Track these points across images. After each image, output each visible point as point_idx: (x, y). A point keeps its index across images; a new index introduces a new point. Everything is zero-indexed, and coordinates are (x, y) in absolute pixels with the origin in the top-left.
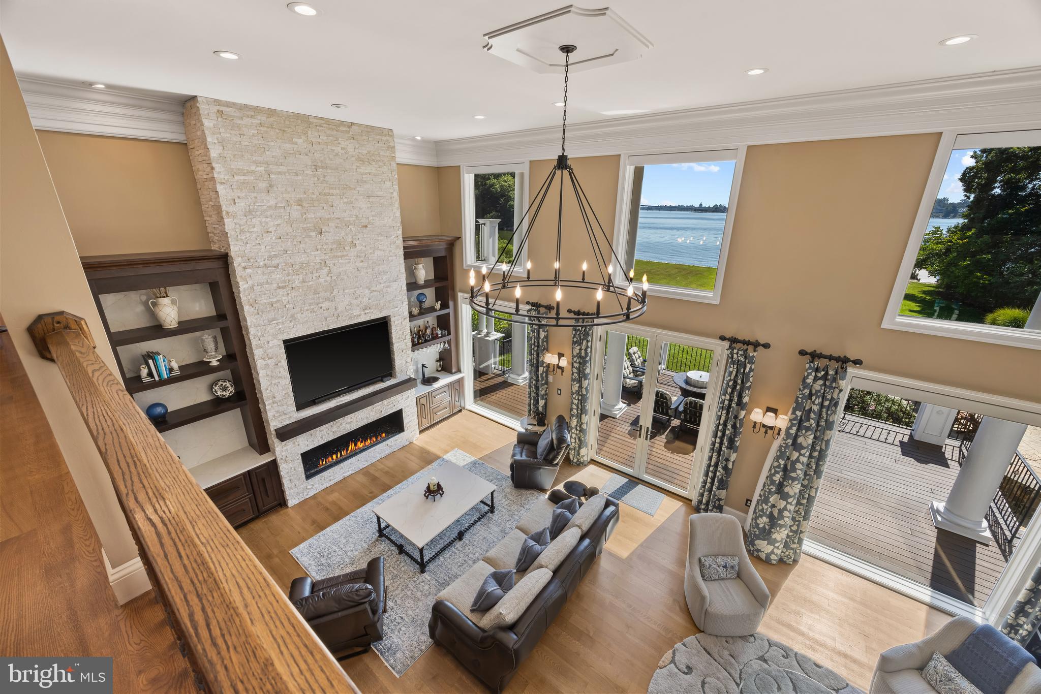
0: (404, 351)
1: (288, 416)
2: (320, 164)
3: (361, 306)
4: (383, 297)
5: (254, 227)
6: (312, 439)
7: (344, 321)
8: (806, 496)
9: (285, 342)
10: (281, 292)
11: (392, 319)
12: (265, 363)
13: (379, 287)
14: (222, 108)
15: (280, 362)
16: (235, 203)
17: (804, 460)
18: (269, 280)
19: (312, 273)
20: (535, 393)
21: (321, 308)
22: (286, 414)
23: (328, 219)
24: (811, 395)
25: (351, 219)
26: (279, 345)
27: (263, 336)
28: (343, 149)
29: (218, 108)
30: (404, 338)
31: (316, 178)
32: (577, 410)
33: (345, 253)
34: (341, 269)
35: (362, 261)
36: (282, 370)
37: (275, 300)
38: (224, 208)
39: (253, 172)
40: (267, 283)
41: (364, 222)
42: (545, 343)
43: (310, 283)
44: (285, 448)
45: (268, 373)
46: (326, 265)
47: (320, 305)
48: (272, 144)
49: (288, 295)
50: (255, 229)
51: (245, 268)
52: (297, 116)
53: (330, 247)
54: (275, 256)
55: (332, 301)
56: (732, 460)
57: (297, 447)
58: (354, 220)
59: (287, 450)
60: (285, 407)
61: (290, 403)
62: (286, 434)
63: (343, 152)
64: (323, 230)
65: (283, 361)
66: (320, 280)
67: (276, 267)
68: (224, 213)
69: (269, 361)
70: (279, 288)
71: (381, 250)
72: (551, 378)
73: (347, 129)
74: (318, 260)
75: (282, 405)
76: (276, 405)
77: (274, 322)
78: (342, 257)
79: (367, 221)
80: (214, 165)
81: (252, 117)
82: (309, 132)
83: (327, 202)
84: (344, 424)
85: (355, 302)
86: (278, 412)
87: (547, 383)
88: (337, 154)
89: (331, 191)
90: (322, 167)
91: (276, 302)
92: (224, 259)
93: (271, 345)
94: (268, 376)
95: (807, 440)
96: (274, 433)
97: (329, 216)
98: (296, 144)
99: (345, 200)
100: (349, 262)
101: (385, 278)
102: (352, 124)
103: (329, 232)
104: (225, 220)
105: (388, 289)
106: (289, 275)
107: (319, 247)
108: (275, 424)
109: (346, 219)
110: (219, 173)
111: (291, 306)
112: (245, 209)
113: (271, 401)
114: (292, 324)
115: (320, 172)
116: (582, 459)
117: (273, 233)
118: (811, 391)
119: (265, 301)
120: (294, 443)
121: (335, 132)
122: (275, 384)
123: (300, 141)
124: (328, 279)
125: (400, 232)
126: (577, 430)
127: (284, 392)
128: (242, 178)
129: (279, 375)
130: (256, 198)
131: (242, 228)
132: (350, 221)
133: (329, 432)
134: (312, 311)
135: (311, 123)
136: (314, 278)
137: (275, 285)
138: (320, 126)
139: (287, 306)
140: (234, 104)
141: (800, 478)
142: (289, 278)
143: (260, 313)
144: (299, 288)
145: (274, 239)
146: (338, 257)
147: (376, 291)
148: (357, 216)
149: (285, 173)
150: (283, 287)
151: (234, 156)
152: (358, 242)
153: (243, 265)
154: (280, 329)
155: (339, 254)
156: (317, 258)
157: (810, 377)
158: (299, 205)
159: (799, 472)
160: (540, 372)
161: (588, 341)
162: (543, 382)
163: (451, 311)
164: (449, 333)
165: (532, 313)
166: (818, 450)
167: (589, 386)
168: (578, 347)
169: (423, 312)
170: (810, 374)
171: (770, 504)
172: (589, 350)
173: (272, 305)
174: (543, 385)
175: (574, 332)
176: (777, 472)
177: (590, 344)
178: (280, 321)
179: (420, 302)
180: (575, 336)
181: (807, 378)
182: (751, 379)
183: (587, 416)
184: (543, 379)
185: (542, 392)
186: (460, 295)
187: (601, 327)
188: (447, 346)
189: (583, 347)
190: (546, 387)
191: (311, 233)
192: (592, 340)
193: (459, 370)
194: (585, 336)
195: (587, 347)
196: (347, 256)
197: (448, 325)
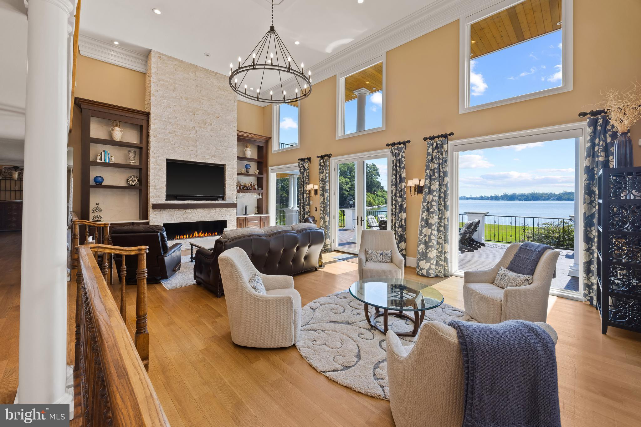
0: (232, 186)
1: (160, 199)
2: (199, 85)
3: (210, 154)
4: (223, 153)
5: (163, 103)
6: (171, 217)
8: (443, 225)
9: (167, 160)
10: (170, 135)
11: (227, 167)
13: (221, 148)
14: (160, 56)
15: (163, 168)
16: (157, 92)
18: (165, 128)
19: (187, 131)
20: (303, 212)
21: (189, 149)
22: (159, 197)
23: (199, 109)
24: (432, 160)
25: (211, 112)
26: (164, 160)
27: (157, 153)
28: (211, 82)
30: (233, 180)
31: (197, 91)
32: (323, 214)
33: (205, 127)
34: (202, 133)
35: (214, 133)
36: (162, 173)
37: (166, 137)
38: (152, 92)
39: (168, 82)
40: (164, 129)
42: (307, 180)
43: (185, 135)
44: (155, 217)
45: (155, 172)
46: (194, 129)
47: (188, 147)
48: (179, 73)
49: (173, 137)
50: (164, 104)
51: (155, 119)
52: (192, 65)
53: (198, 122)
54: (171, 118)
55: (195, 147)
56: (404, 219)
57: (162, 219)
58: (212, 113)
59: (156, 218)
60: (160, 193)
61: (163, 192)
62: (157, 207)
63: (211, 83)
64: (196, 113)
65: (164, 169)
66: (190, 135)
67: (170, 123)
68: (152, 94)
69: (157, 167)
70: (170, 133)
71: (225, 130)
72: (311, 203)
73: (215, 75)
74: (191, 126)
75: (159, 192)
76: (155, 190)
77: (164, 148)
78: (203, 128)
79: (219, 115)
81: (172, 61)
82: (197, 72)
83: (200, 102)
84: (190, 216)
85: (207, 151)
86: (155, 194)
87: (309, 205)
88: (208, 84)
89: (203, 98)
90: (200, 87)
91: (167, 139)
92: (148, 115)
93: (159, 159)
94: (155, 173)
95: (435, 186)
96: (151, 205)
97: (200, 108)
99: (209, 103)
100: (207, 132)
101: (225, 144)
103: (199, 115)
104: (151, 97)
105: (226, 151)
106: (175, 128)
107: (193, 120)
108: (153, 200)
109: (208, 112)
111: (174, 143)
112: (161, 95)
113: (153, 187)
114: (172, 152)
115: (199, 89)
116: (327, 247)
117: (172, 108)
118: (432, 157)
119: (161, 137)
120: (160, 216)
121: (208, 75)
122: (157, 179)
123: (191, 74)
124: (195, 136)
125: (236, 125)
126: (323, 227)
127: (161, 185)
128: (163, 83)
129: (161, 175)
130: (167, 92)
131: (158, 102)
133: (181, 217)
134: (184, 149)
135: (198, 69)
136: (188, 133)
137: (168, 131)
138: (202, 71)
139: (172, 143)
140: (166, 55)
141: (436, 211)
142: (176, 130)
143: (158, 142)
144: (179, 136)
145: (172, 110)
146: (201, 127)
147: (219, 149)
148: (214, 112)
149: (182, 85)
150: (171, 133)
151: (162, 74)
152: (213, 123)
153: (155, 118)
154: (165, 152)
155: (202, 126)
156: (191, 125)
157: (429, 149)
158: (187, 100)
159: (435, 207)
160: (305, 197)
161: (326, 170)
162: (307, 203)
163: (264, 176)
164: (262, 189)
165: (301, 163)
166: (443, 191)
167: (329, 198)
168: (322, 175)
169: (247, 174)
170: (429, 147)
171: (423, 235)
172: (327, 175)
173: (164, 140)
174: (307, 205)
175: (319, 167)
176: (423, 212)
177: (327, 171)
178: (167, 148)
179: (247, 169)
180: (320, 169)
181: (428, 150)
182: (404, 162)
183: (328, 217)
184: (306, 201)
185: (306, 210)
186: (270, 168)
187: (333, 161)
188: (261, 197)
189: (324, 174)
190: (309, 207)
191: (190, 113)
192: (329, 170)
193: (267, 213)
194: (324, 167)
195: (326, 173)
196: (206, 128)
197: (262, 184)
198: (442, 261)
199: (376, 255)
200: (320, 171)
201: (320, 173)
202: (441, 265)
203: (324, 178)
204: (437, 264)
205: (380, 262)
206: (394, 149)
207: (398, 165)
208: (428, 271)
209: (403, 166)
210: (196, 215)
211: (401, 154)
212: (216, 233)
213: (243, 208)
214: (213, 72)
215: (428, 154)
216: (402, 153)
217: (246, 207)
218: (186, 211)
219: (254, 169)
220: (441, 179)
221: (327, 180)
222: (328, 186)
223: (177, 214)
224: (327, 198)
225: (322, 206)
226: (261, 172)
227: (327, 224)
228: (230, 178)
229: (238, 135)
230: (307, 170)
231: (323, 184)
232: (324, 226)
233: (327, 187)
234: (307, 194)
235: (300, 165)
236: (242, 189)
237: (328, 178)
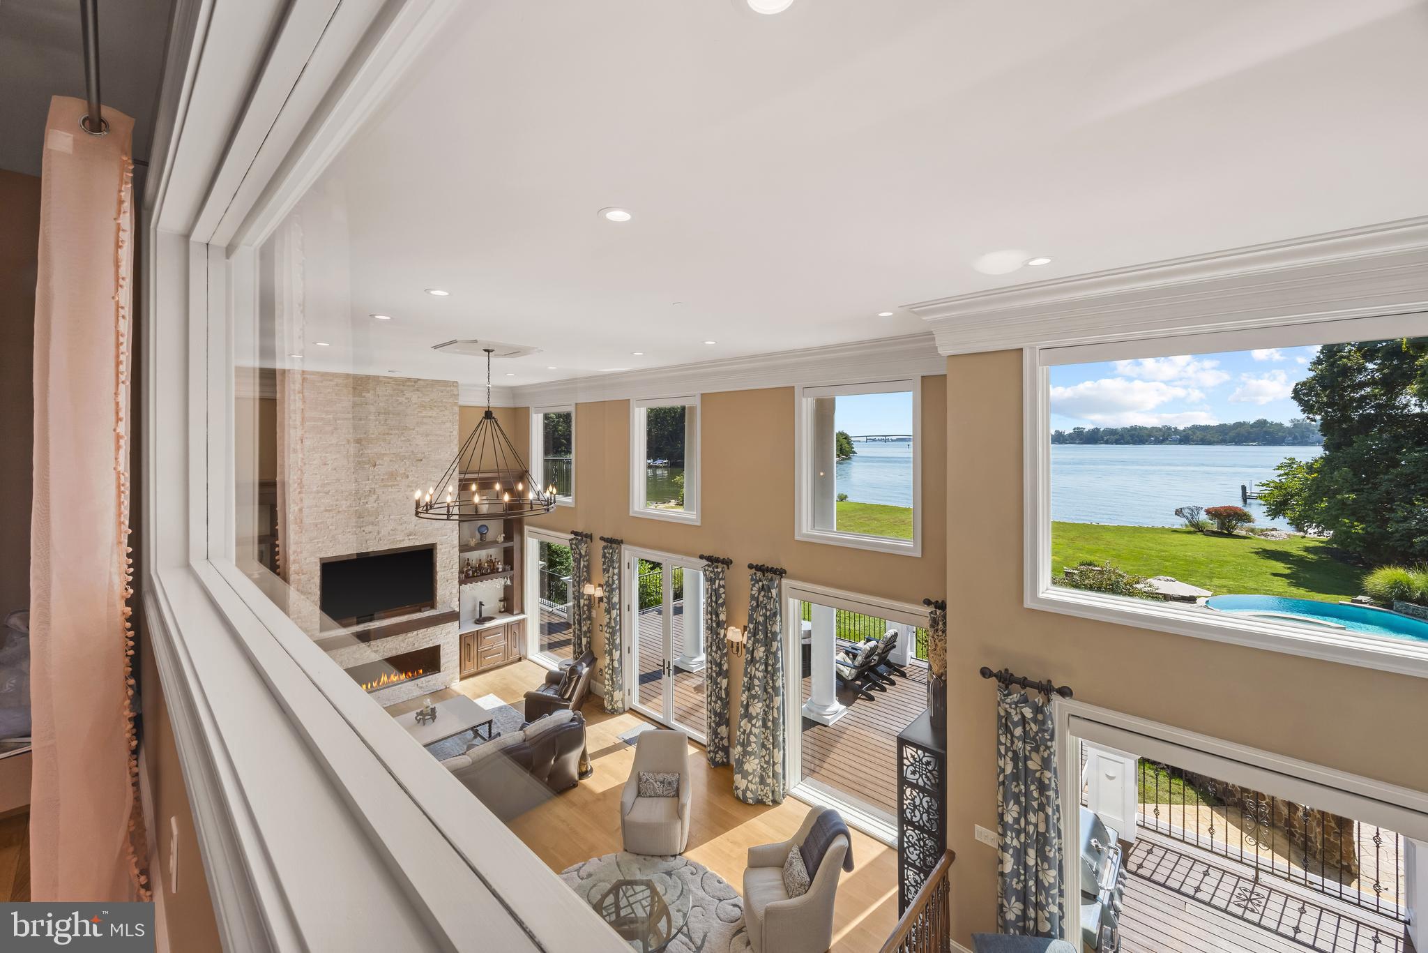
2: (383, 411)
3: (405, 532)
5: (314, 460)
7: (386, 545)
8: (771, 718)
9: (322, 560)
10: (327, 514)
11: (439, 547)
12: (298, 577)
14: (308, 376)
15: (314, 578)
17: (761, 674)
18: (318, 504)
19: (360, 499)
20: (579, 630)
21: (364, 531)
23: (384, 454)
24: (758, 606)
25: (407, 454)
26: (316, 562)
27: (302, 553)
28: (406, 399)
29: (305, 376)
30: (451, 567)
31: (377, 422)
32: (609, 646)
33: (396, 483)
34: (389, 497)
36: (313, 587)
37: (320, 521)
39: (322, 419)
40: (316, 506)
41: (419, 456)
42: (585, 574)
43: (357, 508)
45: (300, 586)
46: (374, 493)
47: (363, 529)
48: (344, 398)
49: (333, 517)
50: (315, 462)
52: (368, 378)
53: (382, 477)
54: (328, 484)
55: (376, 525)
56: (723, 688)
58: (410, 455)
63: (407, 401)
64: (377, 463)
65: (316, 578)
66: (367, 505)
67: (327, 493)
69: (303, 575)
70: (326, 511)
72: (594, 614)
73: (413, 384)
74: (367, 488)
75: (307, 620)
76: (300, 620)
77: (315, 541)
78: (392, 486)
79: (423, 455)
81: (330, 380)
82: (378, 388)
83: (384, 440)
84: (369, 650)
85: (399, 528)
87: (589, 618)
88: (401, 403)
89: (390, 432)
90: (385, 414)
91: (321, 523)
93: (308, 561)
94: (299, 588)
95: (760, 652)
97: (385, 452)
98: (364, 397)
99: (403, 439)
100: (399, 491)
102: (419, 380)
103: (382, 465)
106: (337, 500)
107: (371, 477)
109: (401, 454)
111: (334, 527)
114: (332, 543)
115: (382, 417)
116: (616, 706)
117: (330, 465)
118: (758, 603)
119: (311, 522)
121: (401, 387)
122: (304, 598)
123: (367, 395)
124: (375, 505)
125: (455, 465)
126: (609, 669)
127: (312, 607)
128: (313, 423)
129: (310, 591)
130: (321, 438)
132: (404, 456)
134: (354, 533)
135: (381, 381)
136: (362, 504)
137: (322, 509)
138: (388, 383)
139: (330, 527)
140: (318, 373)
141: (759, 695)
142: (338, 503)
143: (304, 532)
144: (345, 511)
145: (330, 469)
146: (389, 486)
148: (413, 451)
150: (330, 511)
152: (410, 474)
154: (319, 547)
155: (390, 484)
157: (754, 588)
158: (358, 443)
159: (757, 688)
160: (582, 605)
161: (614, 568)
162: (585, 616)
163: (515, 544)
164: (512, 569)
165: (574, 542)
166: (770, 662)
167: (618, 617)
168: (607, 575)
169: (482, 544)
170: (754, 585)
171: (742, 730)
172: (616, 577)
173: (316, 526)
174: (585, 619)
175: (603, 560)
176: (744, 692)
177: (616, 571)
178: (321, 540)
179: (481, 534)
180: (604, 564)
181: (752, 590)
182: (723, 596)
183: (618, 652)
184: (584, 613)
185: (584, 629)
186: (526, 528)
187: (627, 552)
188: (509, 582)
189: (610, 574)
190: (589, 622)
191: (366, 466)
192: (620, 567)
193: (522, 612)
194: (611, 562)
195: (614, 574)
196: (398, 485)
197: (511, 560)
198: (769, 777)
199: (653, 785)
200: (604, 567)
201: (604, 569)
202: (768, 785)
203: (611, 582)
204: (762, 781)
205: (659, 796)
206: (708, 570)
207: (714, 599)
208: (744, 792)
209: (721, 601)
210: (378, 648)
211: (717, 581)
212: (421, 671)
213: (475, 606)
214: (409, 380)
215: (753, 597)
216: (720, 580)
217: (481, 604)
218: (359, 646)
219: (495, 530)
220: (767, 643)
221: (614, 586)
222: (618, 596)
223: (341, 655)
224: (615, 619)
225: (608, 631)
226: (509, 537)
227: (616, 664)
228: (445, 567)
229: (460, 480)
230: (586, 556)
231: (609, 591)
232: (611, 667)
233: (616, 599)
234: (585, 600)
235: (574, 546)
236: (470, 574)
237: (617, 582)
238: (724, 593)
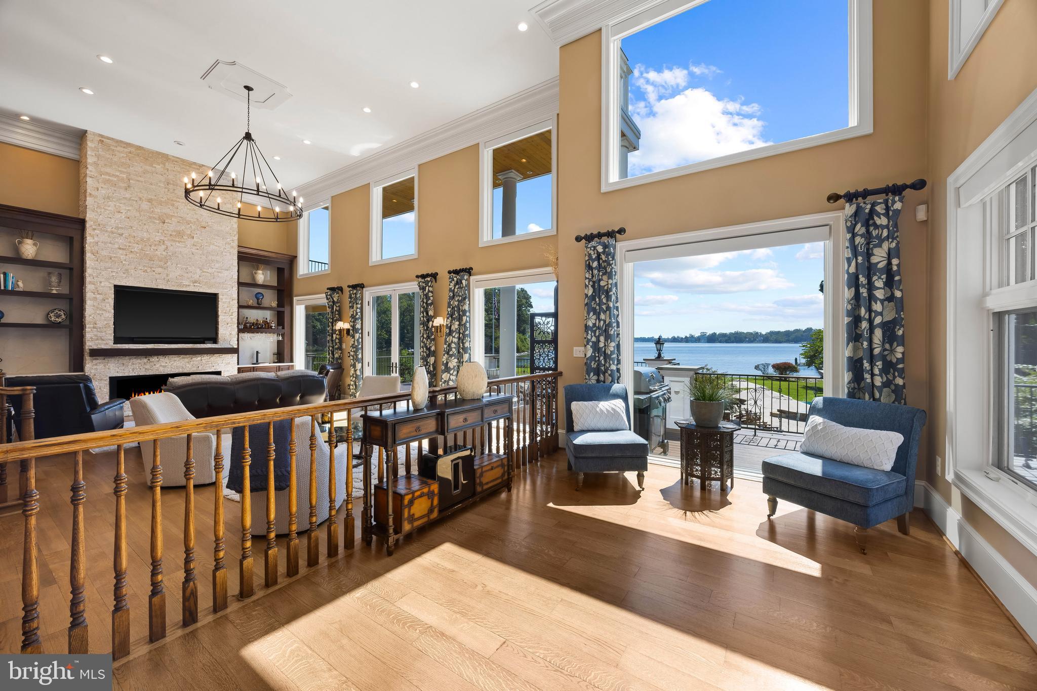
0: (229, 324)
1: (104, 342)
2: (171, 182)
3: (191, 279)
4: (214, 278)
5: (109, 206)
6: (123, 368)
7: (174, 286)
9: (115, 286)
10: (121, 251)
11: (220, 297)
12: (94, 296)
13: (210, 270)
14: (104, 139)
15: (108, 299)
16: (98, 190)
17: (455, 340)
18: (112, 242)
19: (151, 246)
20: (332, 358)
21: (154, 271)
22: (103, 340)
23: (172, 216)
25: (192, 220)
26: (110, 287)
27: (97, 277)
29: (101, 138)
30: (230, 314)
32: (354, 361)
33: (183, 240)
34: (177, 250)
35: (198, 249)
36: (108, 305)
37: (114, 255)
38: (88, 191)
39: (117, 176)
40: (111, 243)
41: (204, 224)
42: (337, 316)
43: (148, 252)
44: (95, 367)
45: (95, 304)
46: (164, 244)
47: (153, 269)
48: (136, 164)
49: (126, 255)
50: (110, 208)
51: (94, 229)
52: (159, 153)
53: (170, 233)
54: (122, 228)
55: (165, 269)
57: (107, 370)
58: (194, 221)
59: (96, 369)
60: (104, 334)
61: (109, 332)
62: (97, 353)
64: (166, 221)
65: (110, 299)
66: (157, 252)
67: (121, 235)
68: (88, 194)
69: (98, 296)
70: (120, 249)
71: (216, 246)
72: (344, 346)
74: (157, 239)
75: (101, 332)
76: (95, 330)
77: (109, 270)
78: (179, 242)
79: (207, 224)
80: (88, 166)
81: (124, 147)
82: (166, 163)
83: (173, 205)
84: (158, 366)
85: (186, 275)
86: (96, 335)
87: (340, 348)
89: (178, 200)
90: (173, 185)
91: (115, 257)
92: (82, 223)
93: (102, 284)
94: (94, 306)
95: (456, 325)
96: (88, 351)
97: (173, 214)
98: (155, 167)
100: (185, 247)
101: (217, 265)
102: (204, 166)
103: (171, 224)
104: (88, 198)
105: (219, 274)
106: (130, 242)
107: (160, 231)
108: (90, 344)
109: (188, 219)
110: (91, 171)
111: (127, 263)
112: (105, 195)
113: (92, 326)
114: (125, 275)
115: (171, 186)
117: (123, 214)
118: (454, 294)
119: (105, 254)
120: (105, 366)
121: (188, 168)
122: (98, 314)
123: (158, 167)
124: (164, 253)
125: (236, 238)
126: (354, 377)
127: (106, 322)
128: (108, 177)
129: (105, 308)
130: (115, 191)
131: (99, 205)
132: (191, 221)
133: (141, 367)
134: (145, 271)
135: (169, 159)
136: (152, 250)
137: (117, 246)
138: (176, 162)
139: (124, 262)
140: (113, 139)
141: (455, 354)
142: (130, 244)
143: (99, 261)
144: (137, 253)
145: (123, 217)
146: (176, 241)
147: (207, 272)
149: (142, 182)
150: (123, 249)
151: (105, 165)
152: (196, 236)
153: (94, 227)
154: (113, 276)
155: (177, 239)
156: (157, 238)
157: (451, 284)
158: (149, 202)
159: (454, 350)
160: (334, 338)
161: (357, 304)
162: (336, 347)
163: (286, 310)
164: (283, 328)
165: (329, 294)
166: (461, 331)
167: (360, 339)
168: (352, 310)
169: (259, 307)
170: (451, 282)
171: (443, 381)
172: (358, 310)
173: (111, 259)
174: (337, 349)
175: (350, 300)
176: (444, 355)
177: (359, 306)
178: (115, 270)
179: (258, 299)
180: (350, 302)
181: (450, 285)
182: (431, 298)
183: (360, 364)
184: (336, 344)
185: (336, 356)
186: (295, 299)
187: (367, 293)
188: (280, 338)
189: (355, 308)
190: (340, 352)
191: (155, 221)
192: (362, 304)
193: (292, 360)
194: (356, 300)
195: (357, 308)
196: (184, 242)
197: (283, 320)
200: (350, 305)
201: (350, 307)
203: (355, 315)
206: (421, 282)
207: (425, 301)
209: (430, 302)
210: (167, 365)
211: (427, 288)
213: (253, 354)
214: (195, 163)
215: (450, 290)
216: (429, 287)
217: (257, 352)
218: (149, 359)
219: (270, 299)
220: (460, 319)
221: (357, 316)
222: (360, 324)
223: (133, 364)
224: (358, 340)
225: (353, 351)
226: (281, 304)
227: (358, 373)
228: (225, 313)
229: (239, 252)
230: (337, 303)
231: (353, 322)
232: (355, 376)
233: (358, 326)
234: (337, 334)
235: (328, 297)
236: (246, 327)
237: (359, 314)
238: (432, 296)
